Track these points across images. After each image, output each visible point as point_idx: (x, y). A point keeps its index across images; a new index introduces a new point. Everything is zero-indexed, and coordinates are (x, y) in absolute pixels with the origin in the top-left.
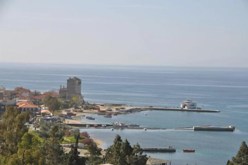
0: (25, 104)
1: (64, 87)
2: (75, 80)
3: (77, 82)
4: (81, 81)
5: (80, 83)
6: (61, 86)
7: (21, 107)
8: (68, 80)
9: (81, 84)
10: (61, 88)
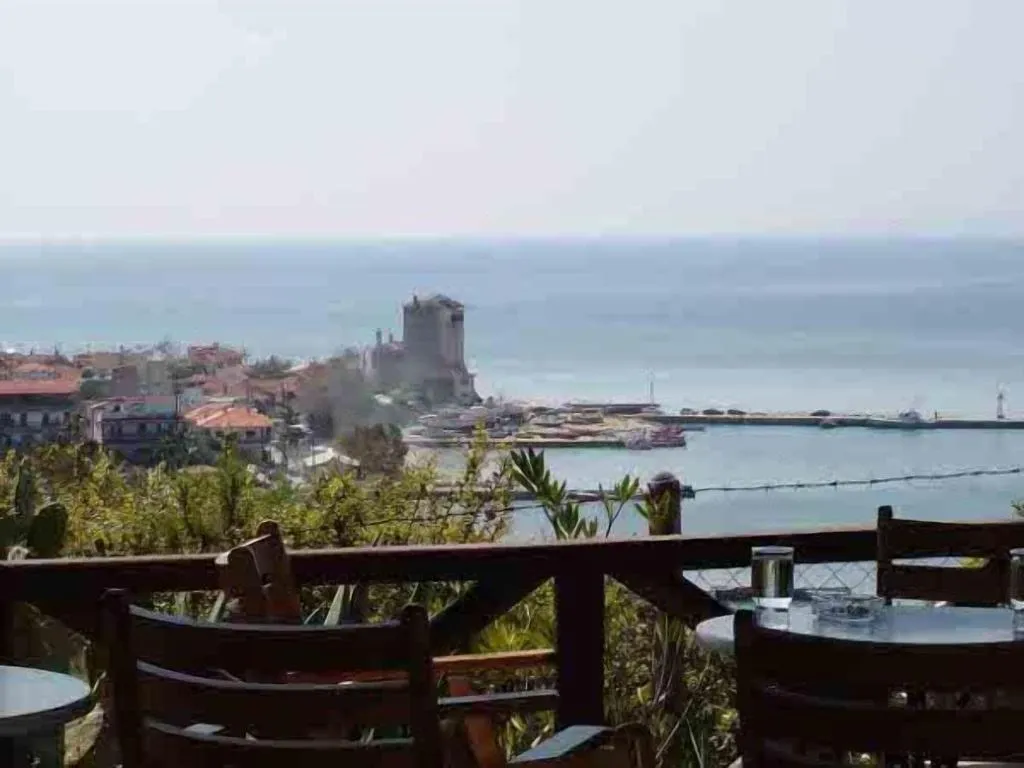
0: (220, 413)
1: (391, 337)
2: (439, 305)
3: (447, 314)
4: (462, 312)
5: (457, 318)
6: (379, 335)
7: (207, 426)
8: (407, 310)
9: (462, 324)
10: (379, 342)
